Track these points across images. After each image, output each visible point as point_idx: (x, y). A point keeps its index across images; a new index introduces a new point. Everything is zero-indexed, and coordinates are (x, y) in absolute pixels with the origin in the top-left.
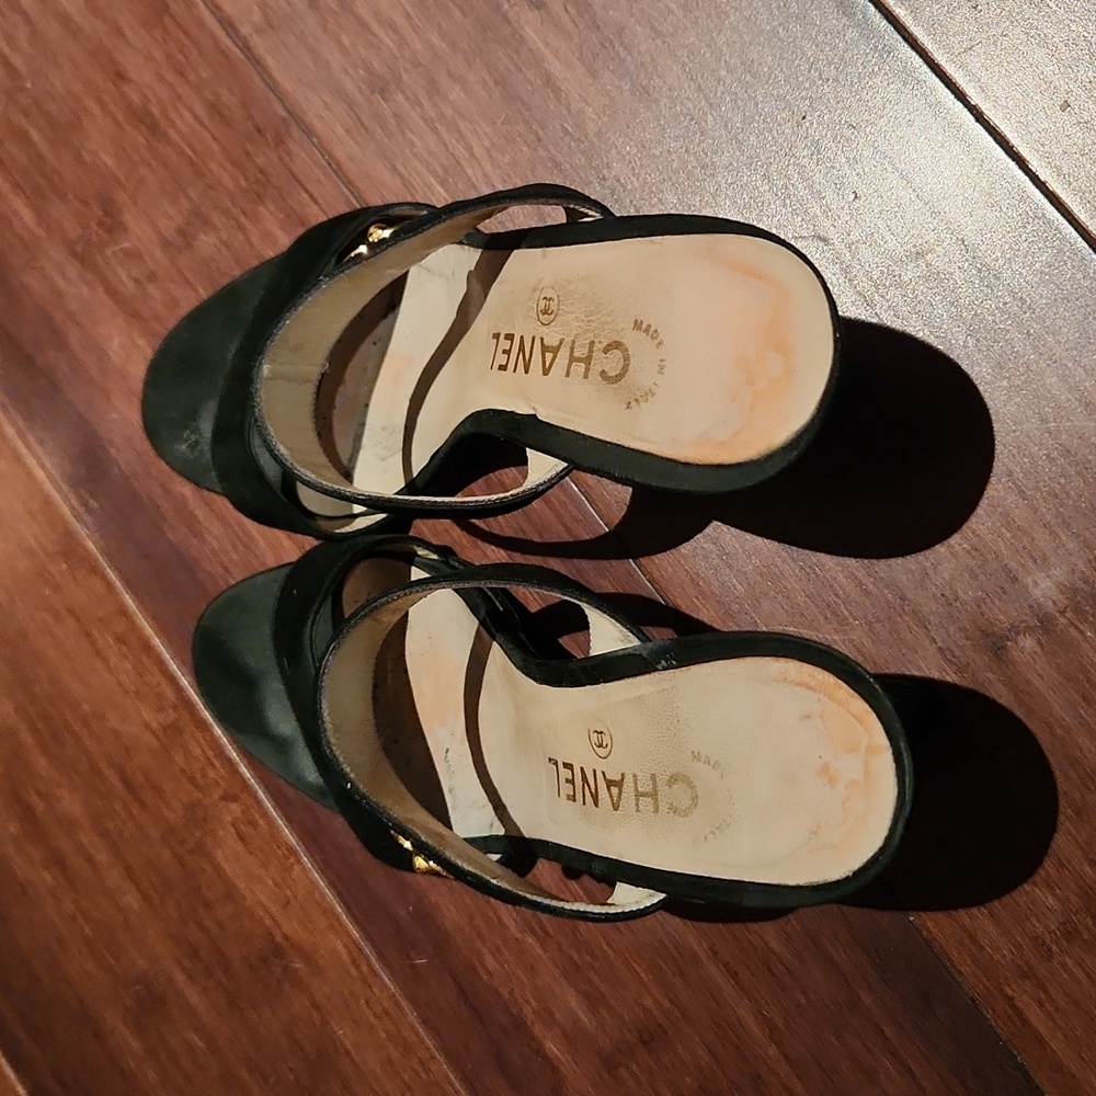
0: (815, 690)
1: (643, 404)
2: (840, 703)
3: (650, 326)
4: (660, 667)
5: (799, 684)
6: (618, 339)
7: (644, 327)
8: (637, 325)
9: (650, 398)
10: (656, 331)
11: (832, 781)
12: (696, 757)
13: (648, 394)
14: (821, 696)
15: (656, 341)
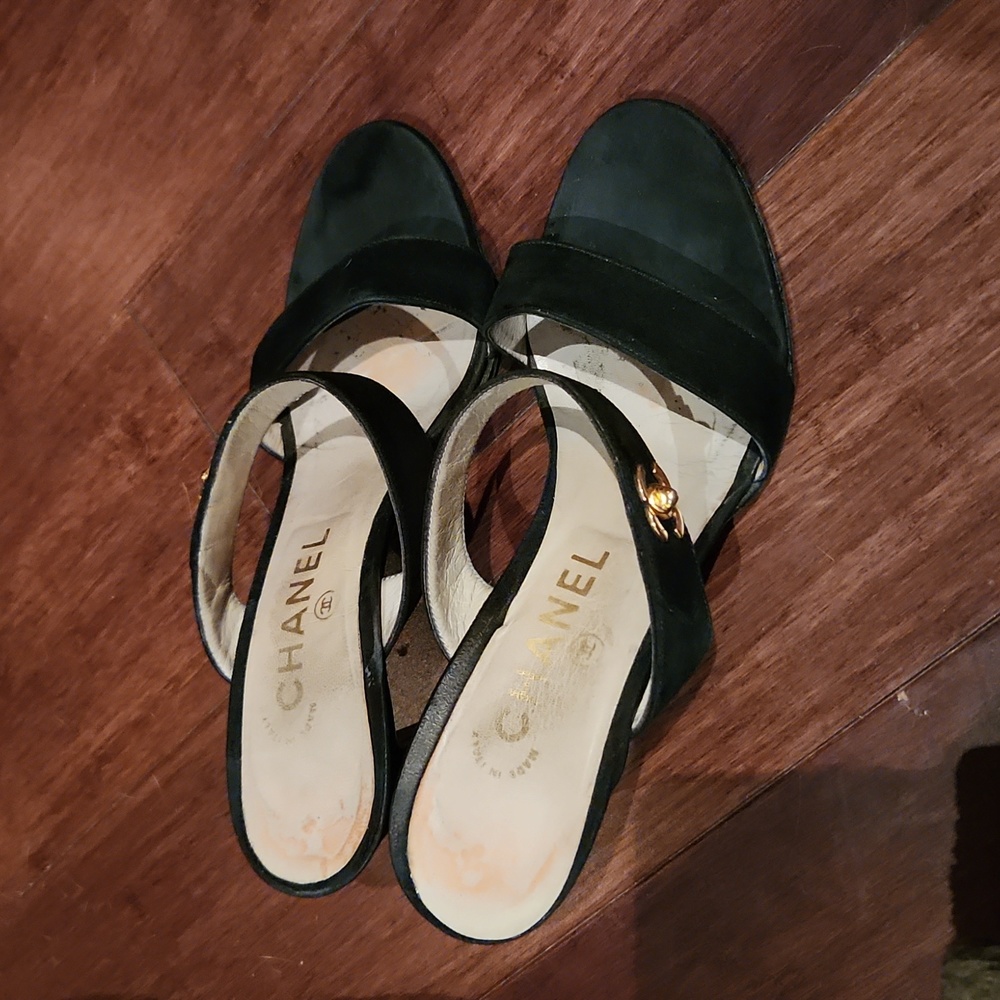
0: (357, 813)
1: (472, 749)
2: (350, 836)
3: (529, 767)
4: (367, 670)
5: (360, 801)
6: (529, 731)
7: (530, 761)
8: (534, 754)
9: (476, 757)
10: (524, 772)
11: (306, 828)
12: (313, 707)
13: (479, 756)
14: (354, 819)
15: (516, 771)
